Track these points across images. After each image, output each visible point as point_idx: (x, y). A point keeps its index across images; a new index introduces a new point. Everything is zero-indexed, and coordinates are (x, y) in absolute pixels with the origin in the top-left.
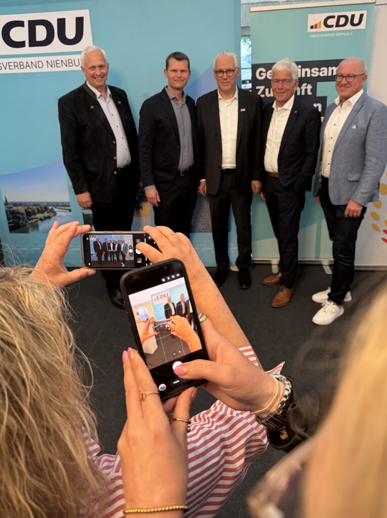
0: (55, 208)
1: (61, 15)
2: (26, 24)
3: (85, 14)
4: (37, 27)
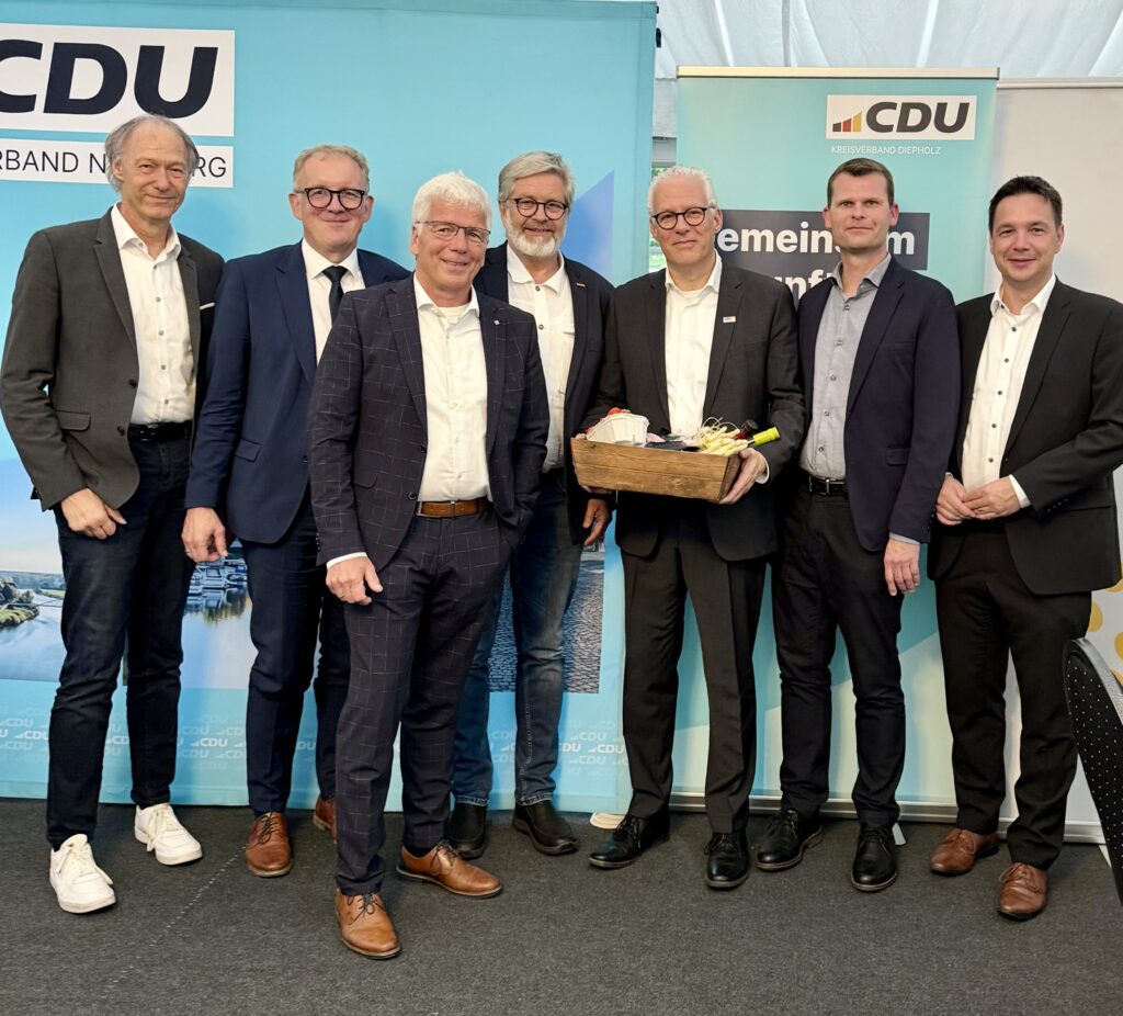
0: (38, 592)
1: (152, 38)
2: (47, 53)
3: (223, 41)
4: (79, 63)
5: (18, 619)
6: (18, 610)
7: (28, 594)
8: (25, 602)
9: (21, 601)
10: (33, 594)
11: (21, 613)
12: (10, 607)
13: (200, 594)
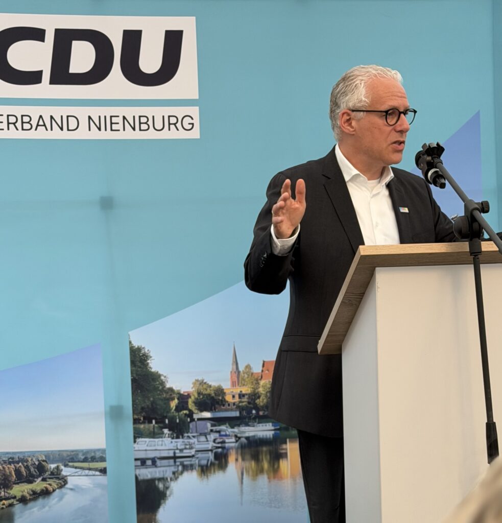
0: (66, 466)
1: (132, 23)
2: (50, 37)
3: (187, 25)
4: (75, 44)
5: (50, 489)
6: (50, 481)
7: (58, 468)
8: (56, 474)
9: (52, 473)
10: (62, 467)
11: (54, 483)
12: (44, 480)
13: (193, 456)
